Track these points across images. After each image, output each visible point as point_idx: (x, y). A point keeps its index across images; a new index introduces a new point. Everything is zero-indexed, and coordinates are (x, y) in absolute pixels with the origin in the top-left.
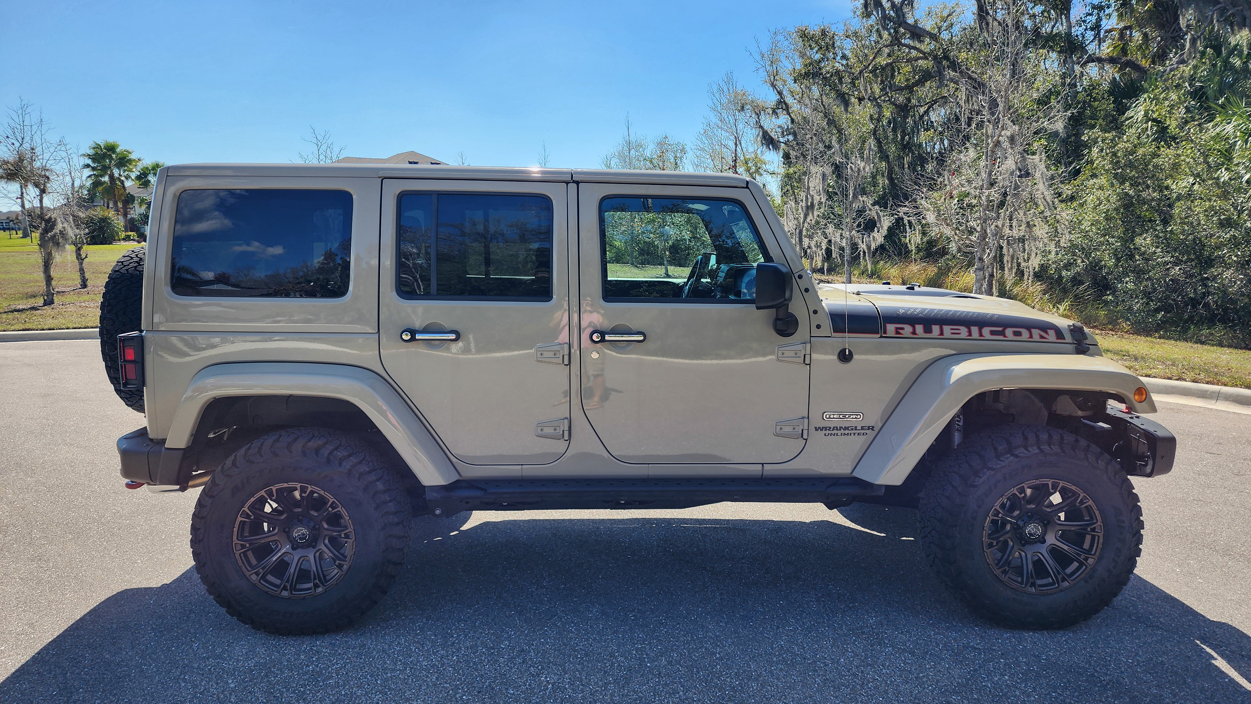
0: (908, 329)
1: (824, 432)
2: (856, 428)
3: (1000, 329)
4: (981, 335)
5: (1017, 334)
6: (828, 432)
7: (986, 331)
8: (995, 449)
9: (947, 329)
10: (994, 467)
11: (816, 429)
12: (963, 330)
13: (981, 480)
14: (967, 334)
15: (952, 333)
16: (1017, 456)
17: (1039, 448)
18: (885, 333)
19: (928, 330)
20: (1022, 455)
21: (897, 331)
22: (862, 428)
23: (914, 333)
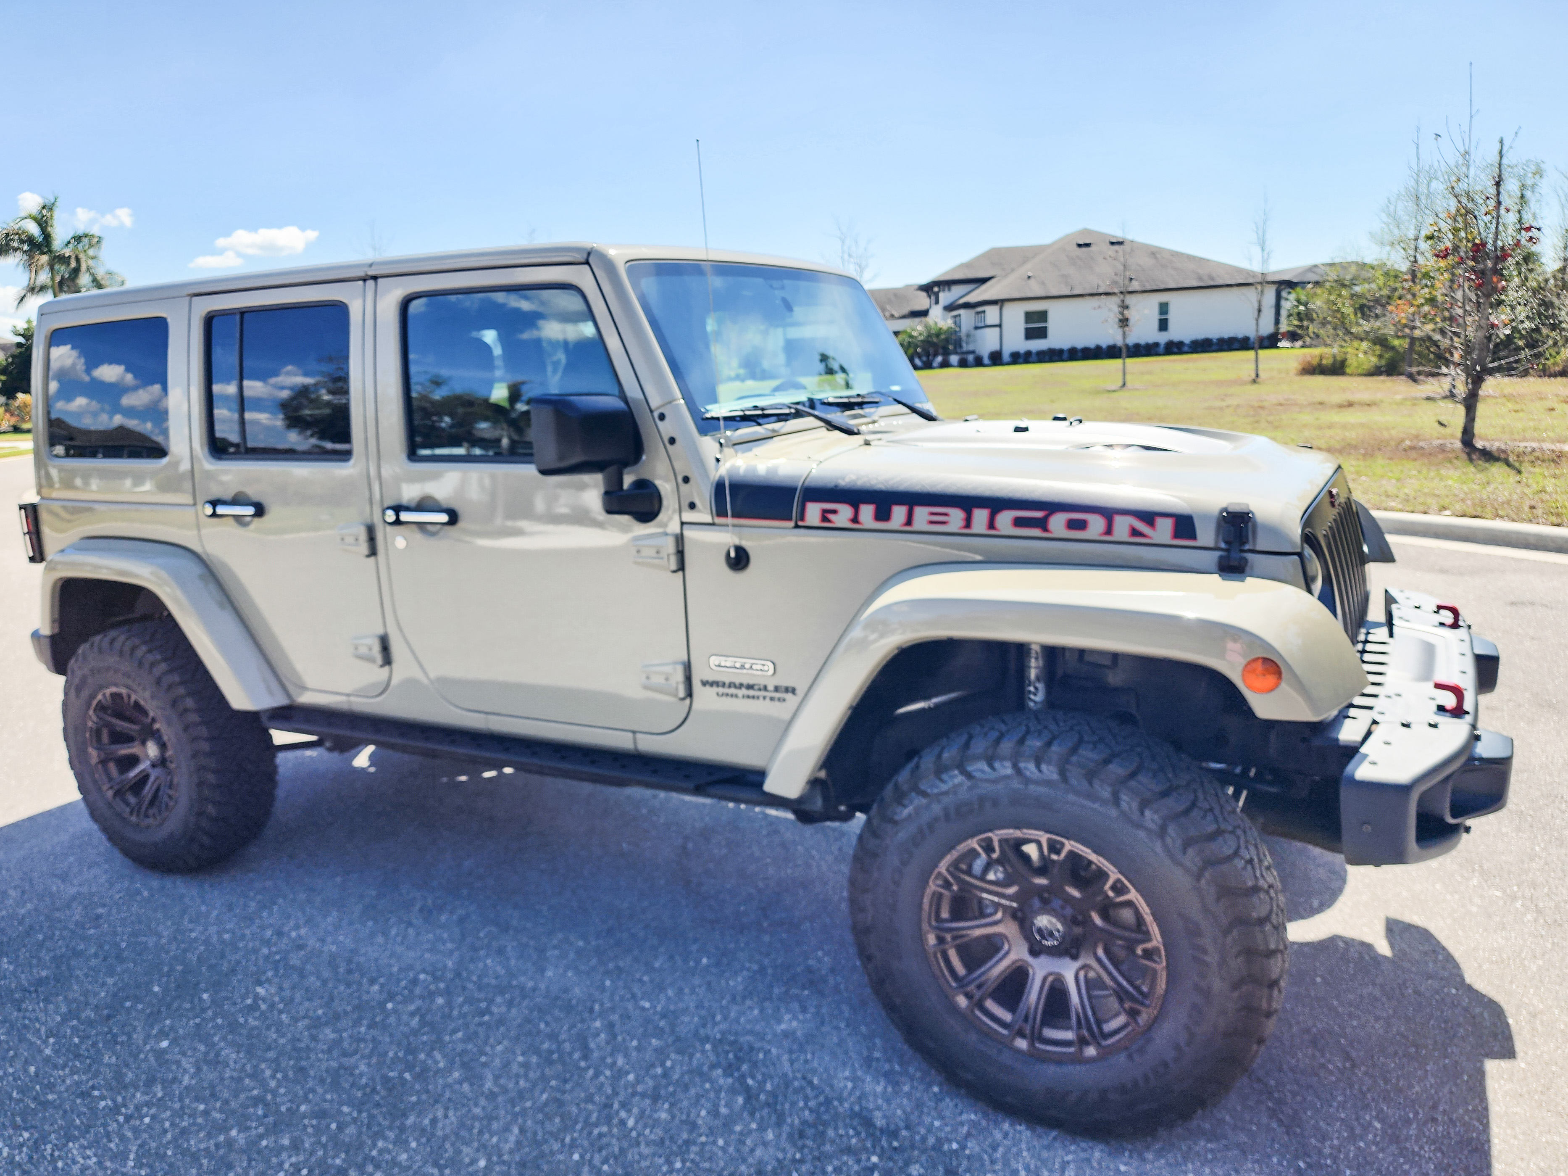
0: (844, 513)
1: (715, 689)
2: (765, 688)
3: (1039, 514)
4: (991, 525)
5: (1073, 525)
6: (721, 690)
7: (1005, 519)
8: (939, 757)
9: (922, 514)
10: (929, 790)
11: (704, 683)
12: (956, 516)
13: (906, 812)
14: (962, 523)
15: (932, 522)
16: (969, 776)
17: (1015, 766)
18: (802, 519)
19: (883, 515)
20: (978, 775)
21: (825, 516)
22: (777, 689)
23: (855, 520)
